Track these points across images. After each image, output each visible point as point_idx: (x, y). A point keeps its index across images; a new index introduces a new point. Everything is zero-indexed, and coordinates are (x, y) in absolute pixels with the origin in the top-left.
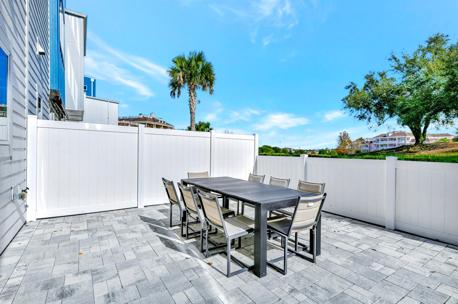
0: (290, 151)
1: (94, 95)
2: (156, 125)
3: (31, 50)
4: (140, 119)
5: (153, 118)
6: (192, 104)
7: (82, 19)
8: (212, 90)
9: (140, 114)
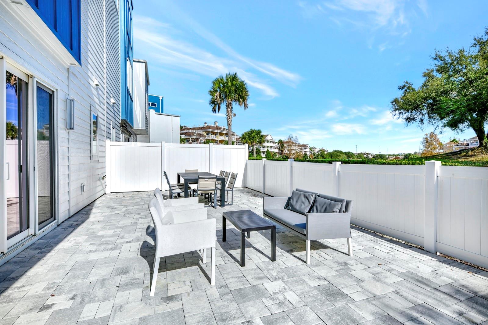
0: (367, 156)
1: (162, 112)
2: (219, 133)
3: (108, 105)
4: (205, 127)
5: (216, 126)
6: (228, 118)
7: (144, 64)
8: (246, 104)
9: (205, 123)
